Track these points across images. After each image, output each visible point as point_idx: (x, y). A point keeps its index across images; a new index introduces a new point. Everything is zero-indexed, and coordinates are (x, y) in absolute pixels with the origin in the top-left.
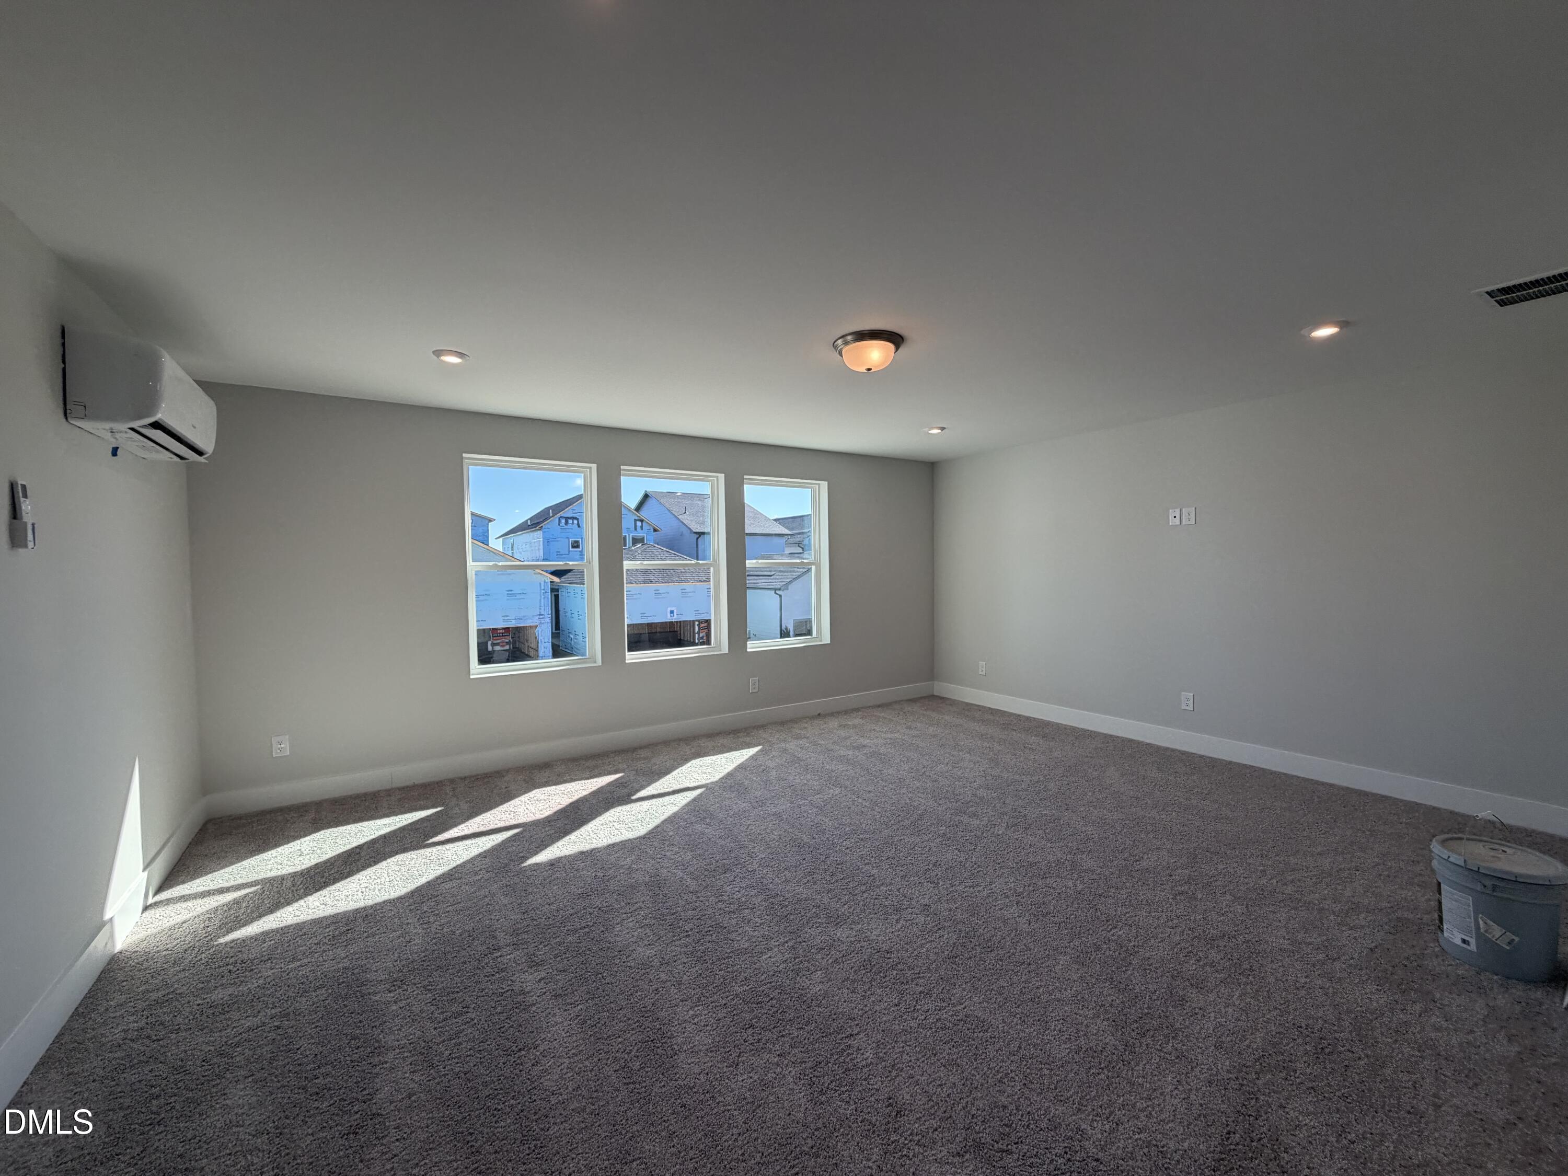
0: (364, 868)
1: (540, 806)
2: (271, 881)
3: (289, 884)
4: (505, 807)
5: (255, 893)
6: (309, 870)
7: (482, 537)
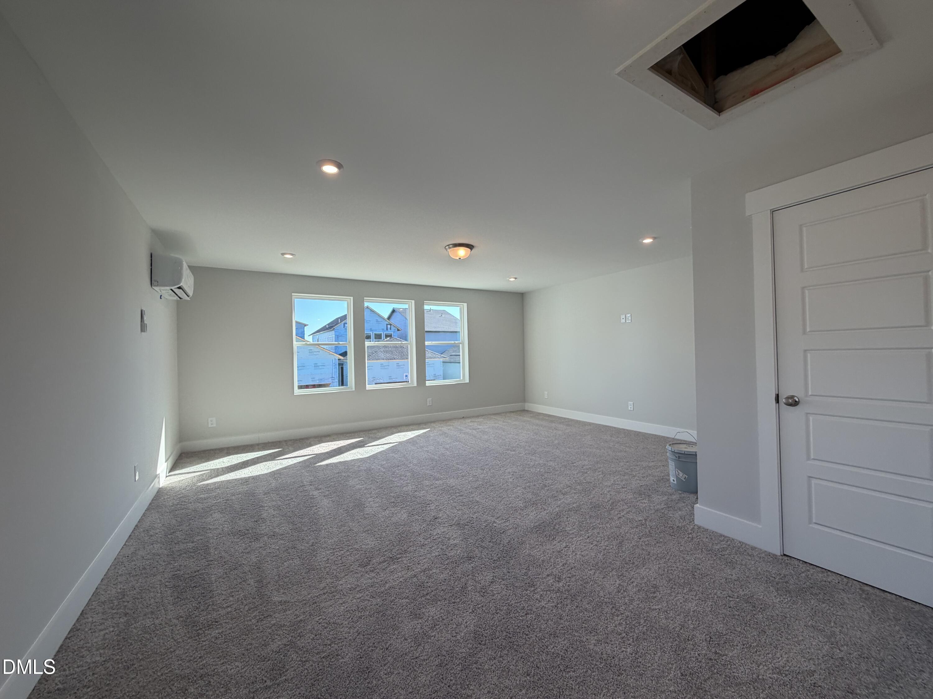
0: (250, 466)
1: (324, 448)
2: (214, 470)
3: (221, 470)
4: (309, 449)
5: (208, 473)
6: (228, 467)
7: (301, 335)
